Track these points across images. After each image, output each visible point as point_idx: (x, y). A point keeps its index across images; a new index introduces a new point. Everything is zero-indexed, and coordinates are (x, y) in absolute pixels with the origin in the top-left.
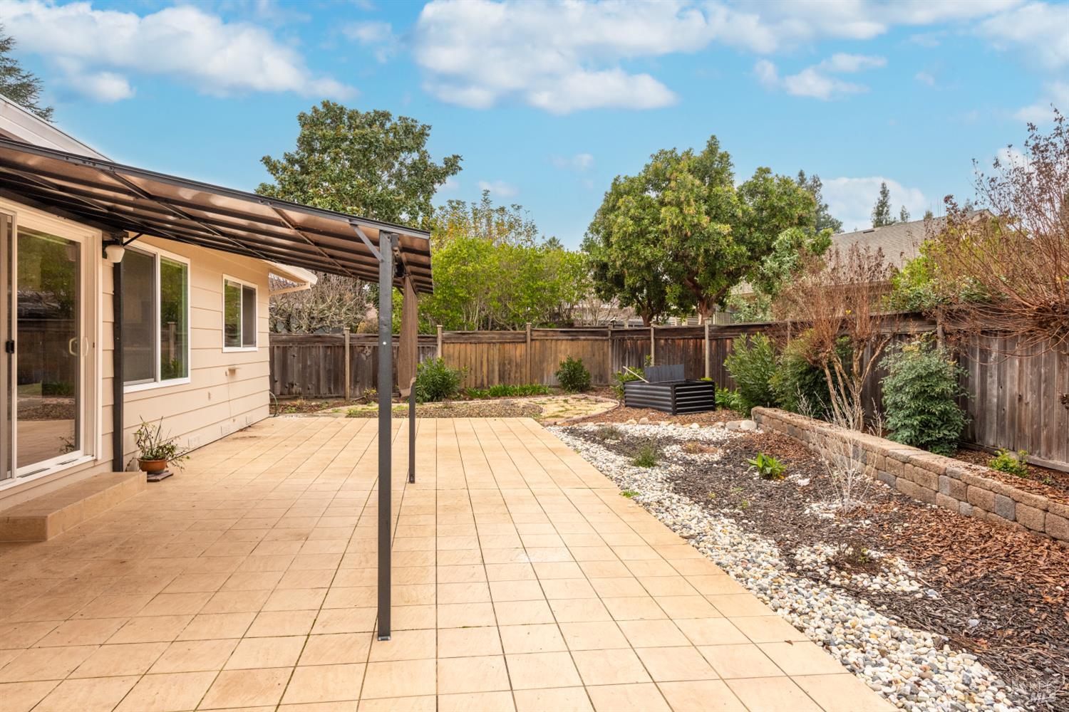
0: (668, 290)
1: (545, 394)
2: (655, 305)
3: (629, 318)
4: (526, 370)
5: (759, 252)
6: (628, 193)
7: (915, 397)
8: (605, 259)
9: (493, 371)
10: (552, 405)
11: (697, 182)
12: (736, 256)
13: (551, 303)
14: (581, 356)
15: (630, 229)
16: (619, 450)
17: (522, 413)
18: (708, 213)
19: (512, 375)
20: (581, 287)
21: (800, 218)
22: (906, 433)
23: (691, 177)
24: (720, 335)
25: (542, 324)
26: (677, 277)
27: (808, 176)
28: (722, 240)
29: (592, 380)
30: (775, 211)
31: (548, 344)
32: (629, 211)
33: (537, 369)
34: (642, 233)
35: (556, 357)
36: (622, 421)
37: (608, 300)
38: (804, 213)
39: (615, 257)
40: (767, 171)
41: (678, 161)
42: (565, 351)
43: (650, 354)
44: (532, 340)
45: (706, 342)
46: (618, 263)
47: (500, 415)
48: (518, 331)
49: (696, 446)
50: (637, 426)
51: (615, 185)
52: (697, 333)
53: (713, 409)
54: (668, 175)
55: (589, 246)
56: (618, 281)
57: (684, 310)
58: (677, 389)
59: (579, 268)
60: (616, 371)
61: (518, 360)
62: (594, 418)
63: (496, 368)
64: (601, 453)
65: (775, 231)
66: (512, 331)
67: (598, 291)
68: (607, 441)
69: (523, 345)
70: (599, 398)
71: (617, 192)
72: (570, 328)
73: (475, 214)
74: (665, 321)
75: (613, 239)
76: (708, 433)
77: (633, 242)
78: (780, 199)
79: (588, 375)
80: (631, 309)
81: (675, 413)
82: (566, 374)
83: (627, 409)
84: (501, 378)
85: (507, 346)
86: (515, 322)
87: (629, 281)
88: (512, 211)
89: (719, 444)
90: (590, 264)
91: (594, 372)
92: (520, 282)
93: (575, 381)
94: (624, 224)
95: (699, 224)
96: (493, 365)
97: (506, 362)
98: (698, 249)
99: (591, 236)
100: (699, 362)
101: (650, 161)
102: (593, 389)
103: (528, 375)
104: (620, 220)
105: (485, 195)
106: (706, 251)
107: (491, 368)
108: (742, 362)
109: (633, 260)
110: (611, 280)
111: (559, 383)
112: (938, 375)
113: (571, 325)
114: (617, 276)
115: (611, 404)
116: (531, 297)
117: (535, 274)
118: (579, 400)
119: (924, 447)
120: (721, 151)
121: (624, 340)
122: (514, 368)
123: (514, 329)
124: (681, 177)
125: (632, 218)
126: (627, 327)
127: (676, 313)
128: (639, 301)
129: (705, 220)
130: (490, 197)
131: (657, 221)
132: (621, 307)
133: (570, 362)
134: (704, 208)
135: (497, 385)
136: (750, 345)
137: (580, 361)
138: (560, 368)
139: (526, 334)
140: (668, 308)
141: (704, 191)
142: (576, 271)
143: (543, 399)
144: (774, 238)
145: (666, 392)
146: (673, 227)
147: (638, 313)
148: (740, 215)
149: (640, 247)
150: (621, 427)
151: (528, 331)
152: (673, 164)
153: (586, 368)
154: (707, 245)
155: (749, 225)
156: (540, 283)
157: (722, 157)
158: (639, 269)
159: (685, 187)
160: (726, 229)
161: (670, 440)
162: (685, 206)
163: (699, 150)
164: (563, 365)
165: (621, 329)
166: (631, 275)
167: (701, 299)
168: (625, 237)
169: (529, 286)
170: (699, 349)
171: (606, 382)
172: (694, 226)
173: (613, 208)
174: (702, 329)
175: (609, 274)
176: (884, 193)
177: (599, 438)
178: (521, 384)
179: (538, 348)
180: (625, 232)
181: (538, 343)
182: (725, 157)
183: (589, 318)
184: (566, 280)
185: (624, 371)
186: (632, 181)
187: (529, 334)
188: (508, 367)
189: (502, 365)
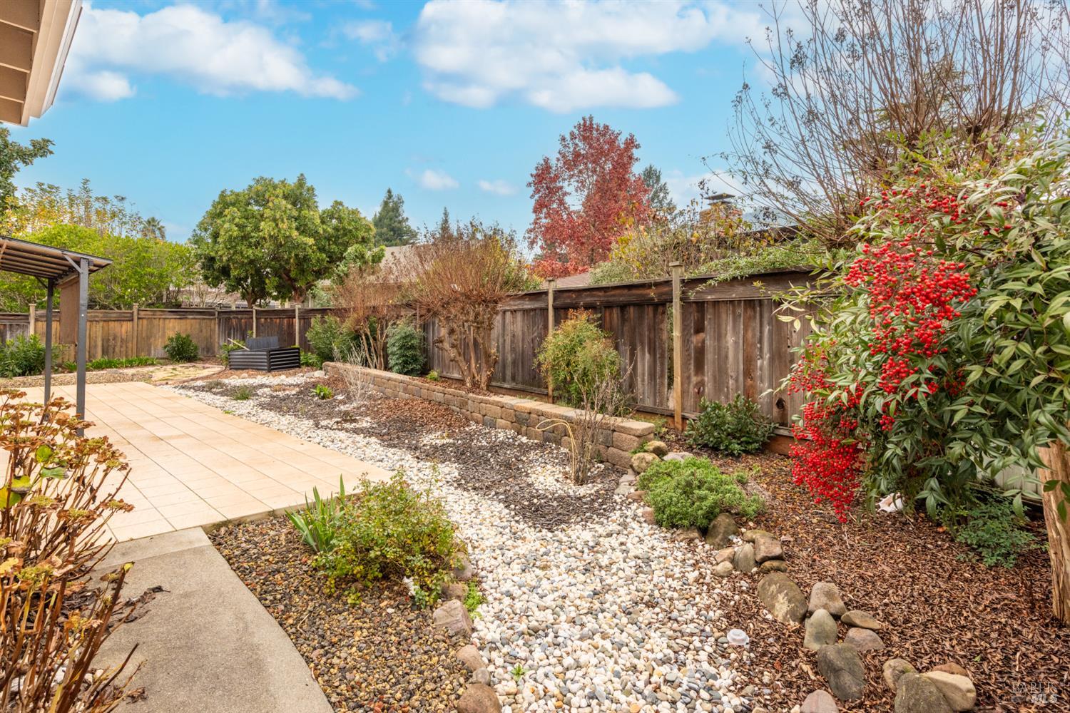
0: (267, 281)
1: (153, 364)
2: (259, 292)
3: (235, 301)
4: (132, 345)
5: (334, 259)
6: (233, 205)
7: (401, 348)
8: (213, 254)
9: (96, 346)
10: (160, 373)
11: (289, 206)
12: (318, 260)
13: (159, 287)
14: (189, 332)
15: (235, 234)
16: (222, 394)
17: (132, 378)
18: (297, 229)
19: (117, 349)
20: (189, 273)
21: (363, 238)
22: (397, 368)
23: (284, 202)
24: (306, 315)
25: (149, 305)
26: (276, 273)
27: (394, 193)
28: (308, 248)
29: (200, 351)
30: (346, 232)
31: (156, 322)
32: (234, 219)
33: (144, 343)
34: (245, 237)
35: (164, 332)
36: (227, 377)
37: (215, 286)
38: (366, 235)
39: (222, 254)
40: (341, 204)
41: (275, 187)
42: (173, 328)
43: (252, 329)
44: (139, 318)
45: (297, 321)
46: (225, 259)
47: (109, 381)
48: (123, 310)
49: (282, 387)
50: (237, 380)
51: (222, 195)
52: (290, 314)
53: (299, 367)
54: (267, 196)
55: (197, 241)
56: (225, 271)
57: (282, 296)
58: (271, 354)
59: (188, 258)
60: (222, 343)
61: (124, 337)
62: (202, 378)
63: (99, 343)
64: (209, 397)
65: (346, 245)
66: (116, 310)
67: (206, 278)
68: (214, 390)
69: (130, 324)
70: (207, 365)
71: (224, 203)
72: (177, 309)
73: (71, 200)
74: (267, 304)
75: (220, 240)
76: (292, 380)
77: (237, 244)
78: (349, 224)
79: (196, 348)
80: (238, 294)
81: (270, 371)
82: (174, 348)
83: (232, 371)
84: (105, 352)
85: (112, 324)
86: (120, 302)
87: (234, 273)
88: (115, 202)
89: (298, 385)
90: (198, 257)
91: (201, 345)
92: (127, 268)
93: (182, 353)
94: (228, 228)
95: (290, 236)
96: (96, 341)
97: (111, 338)
98: (290, 253)
99: (199, 232)
100: (292, 335)
101: (252, 183)
102: (201, 360)
103: (135, 350)
104: (226, 225)
105: (85, 183)
106: (296, 255)
107: (93, 343)
108: (317, 333)
109: (237, 257)
110: (219, 270)
111: (167, 355)
112: (410, 336)
113: (179, 306)
114: (224, 268)
115: (217, 369)
116: (138, 281)
117: (142, 262)
118: (187, 368)
119: (405, 374)
120: (308, 184)
121: (230, 319)
122: (119, 344)
123: (119, 308)
124: (276, 201)
125: (237, 225)
126: (234, 308)
127: (276, 298)
128: (243, 288)
129: (295, 234)
130: (90, 186)
131: (257, 229)
132: (227, 292)
133: (178, 337)
134: (294, 225)
135: (99, 358)
136: (323, 322)
137: (188, 336)
138: (168, 342)
139: (132, 313)
140: (270, 295)
141: (295, 213)
142: (184, 260)
143: (151, 369)
144: (345, 250)
145: (263, 356)
146: (271, 237)
147: (243, 297)
148: (322, 232)
149: (243, 248)
150: (226, 381)
151: (135, 310)
152: (271, 189)
153: (194, 342)
154: (297, 252)
155: (329, 239)
156: (148, 270)
157: (308, 190)
158: (243, 265)
159: (280, 208)
160: (311, 241)
161: (262, 386)
162: (279, 222)
163: (292, 181)
164: (171, 340)
165: (228, 310)
166: (236, 268)
167: (295, 289)
168: (230, 239)
169: (136, 272)
170: (291, 326)
171: (214, 352)
172: (287, 238)
173: (220, 215)
174: (294, 311)
175: (217, 265)
176: (446, 214)
177: (209, 388)
178: (127, 356)
179: (145, 328)
180: (231, 236)
181: (145, 322)
182: (311, 189)
183: (197, 300)
184: (174, 268)
185: (229, 342)
186: (237, 195)
187: (135, 314)
188: (112, 342)
189: (106, 340)
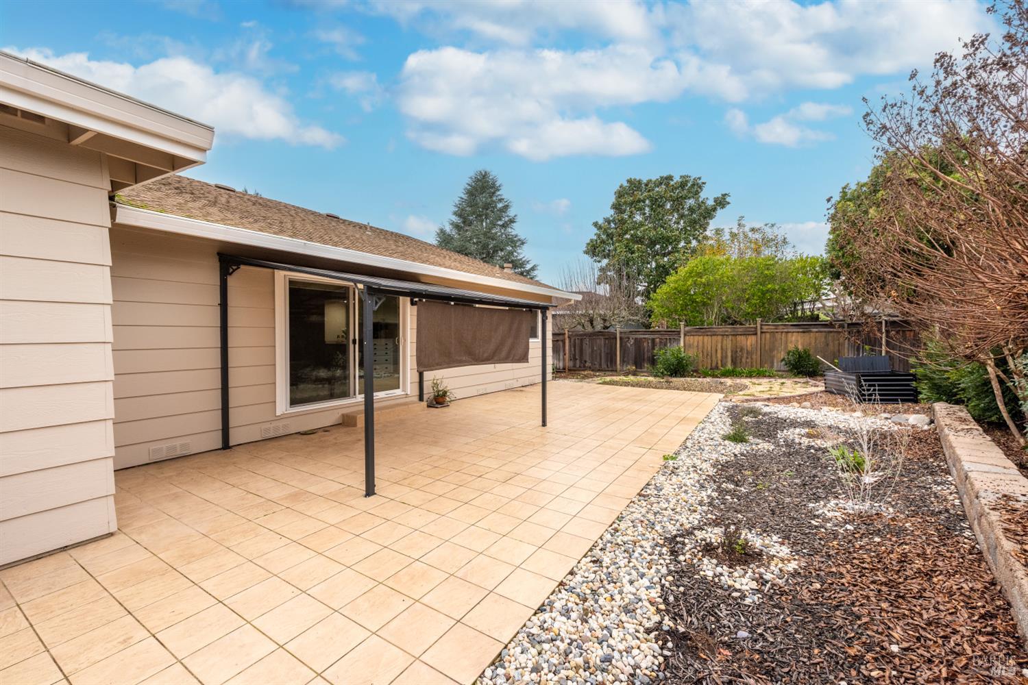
4: (756, 357)
9: (726, 357)
14: (812, 345)
19: (744, 360)
31: (778, 336)
33: (767, 356)
35: (786, 345)
42: (796, 342)
44: (762, 333)
48: (749, 326)
61: (749, 349)
63: (729, 354)
69: (754, 337)
82: (791, 361)
84: (734, 362)
85: (739, 338)
88: (766, 229)
96: (726, 352)
97: (738, 350)
103: (758, 361)
105: (740, 220)
107: (724, 354)
117: (766, 279)
122: (745, 355)
130: (744, 221)
135: (729, 367)
138: (786, 356)
139: (756, 328)
145: (852, 381)
151: (758, 325)
156: (771, 286)
169: (759, 289)
178: (752, 368)
179: (767, 342)
181: (768, 335)
187: (759, 328)
188: (739, 354)
189: (734, 352)
